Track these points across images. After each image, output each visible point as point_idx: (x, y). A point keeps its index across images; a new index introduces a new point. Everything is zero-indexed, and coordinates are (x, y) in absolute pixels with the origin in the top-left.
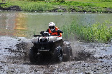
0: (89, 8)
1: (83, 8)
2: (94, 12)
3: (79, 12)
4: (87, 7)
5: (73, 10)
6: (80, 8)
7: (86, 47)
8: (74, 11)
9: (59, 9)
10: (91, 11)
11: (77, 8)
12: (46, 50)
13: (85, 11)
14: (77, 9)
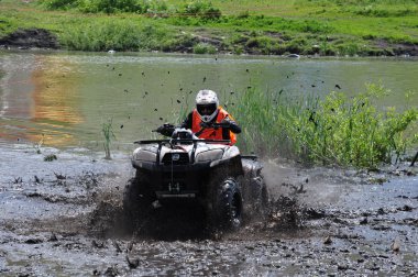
0: (308, 38)
1: (287, 39)
2: (329, 53)
3: (273, 52)
4: (303, 35)
5: (252, 47)
6: (276, 39)
8: (254, 49)
9: (198, 42)
10: (317, 51)
11: (264, 37)
13: (294, 51)
14: (265, 42)
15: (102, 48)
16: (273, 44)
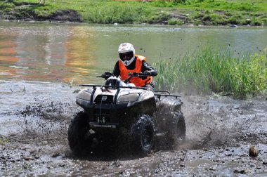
0: (243, 14)
1: (229, 15)
2: (256, 24)
3: (220, 24)
4: (240, 13)
5: (206, 20)
6: (222, 15)
7: (238, 109)
8: (207, 22)
9: (171, 17)
11: (214, 14)
12: (110, 126)
14: (215, 17)
15: (110, 22)
16: (220, 18)
